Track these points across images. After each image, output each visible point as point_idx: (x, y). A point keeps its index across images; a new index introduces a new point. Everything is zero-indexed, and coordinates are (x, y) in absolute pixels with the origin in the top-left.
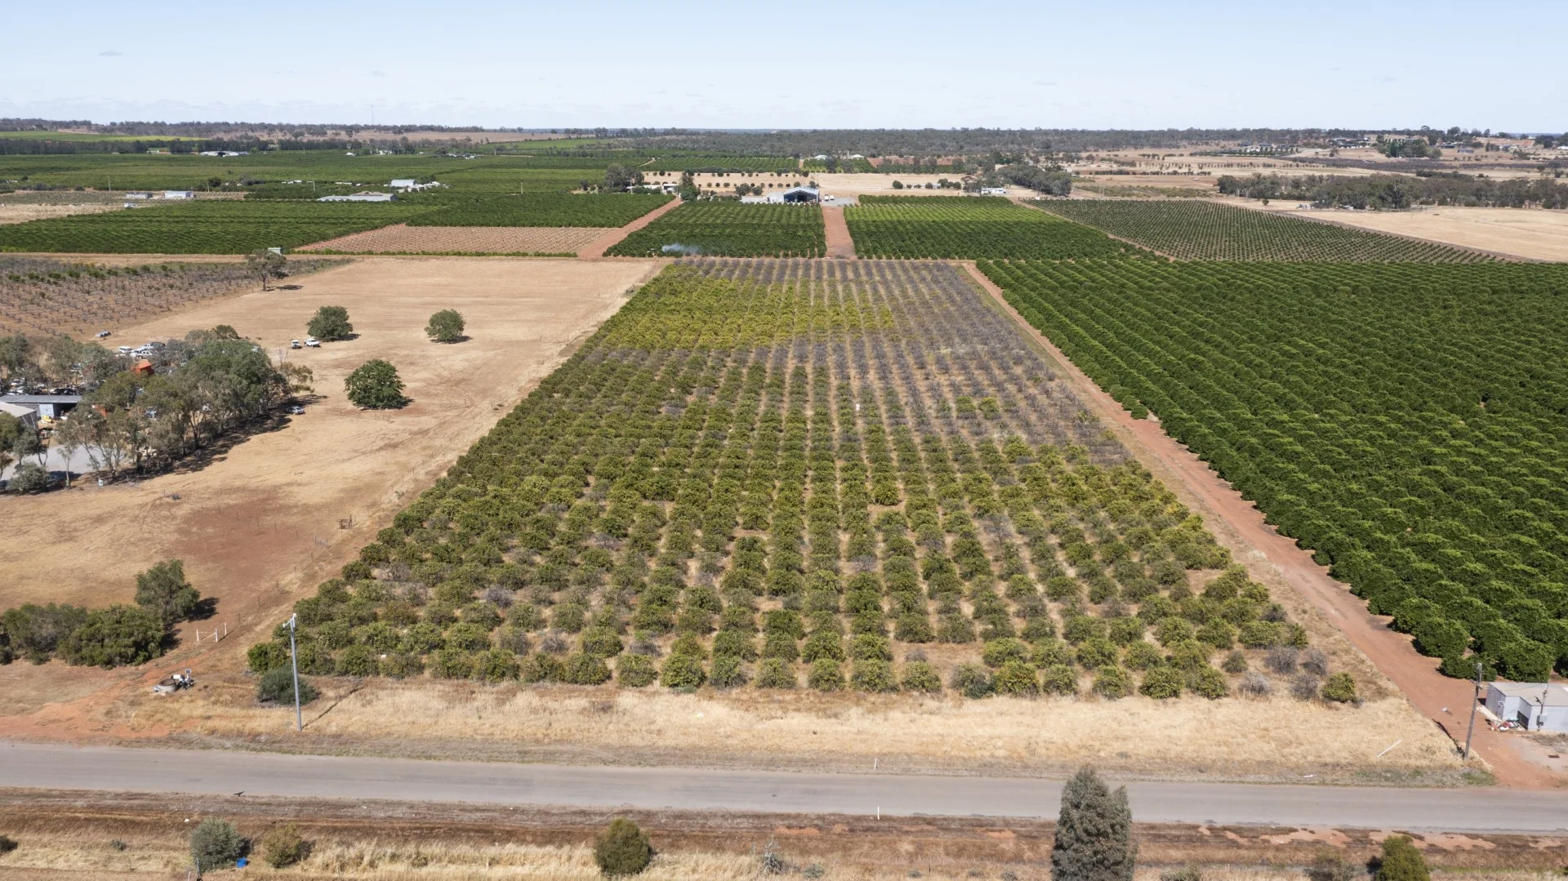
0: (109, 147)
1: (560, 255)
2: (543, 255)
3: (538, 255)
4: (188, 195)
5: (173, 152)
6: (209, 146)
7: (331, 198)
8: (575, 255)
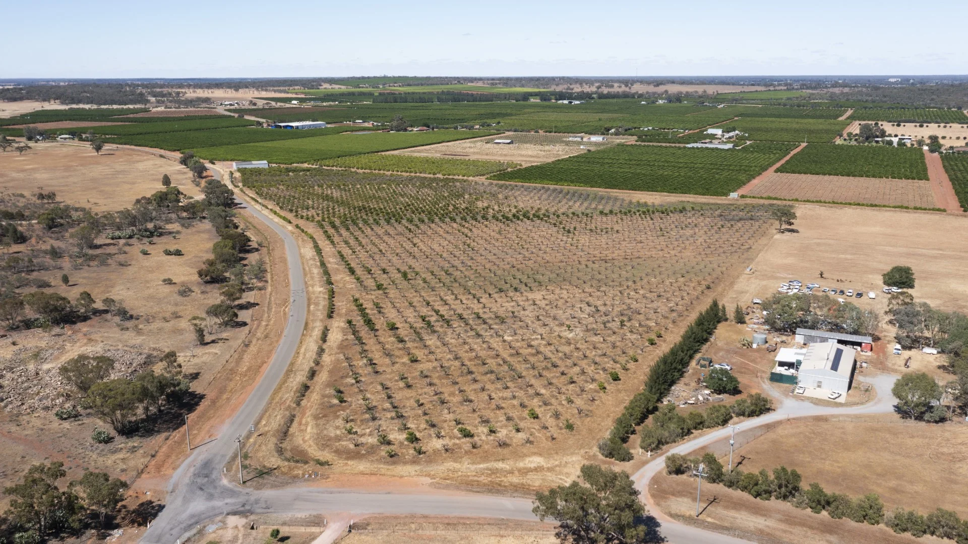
0: (508, 96)
1: (933, 209)
2: (920, 209)
3: (916, 208)
4: (603, 139)
5: (541, 100)
6: (561, 96)
7: (695, 145)
8: (944, 211)
